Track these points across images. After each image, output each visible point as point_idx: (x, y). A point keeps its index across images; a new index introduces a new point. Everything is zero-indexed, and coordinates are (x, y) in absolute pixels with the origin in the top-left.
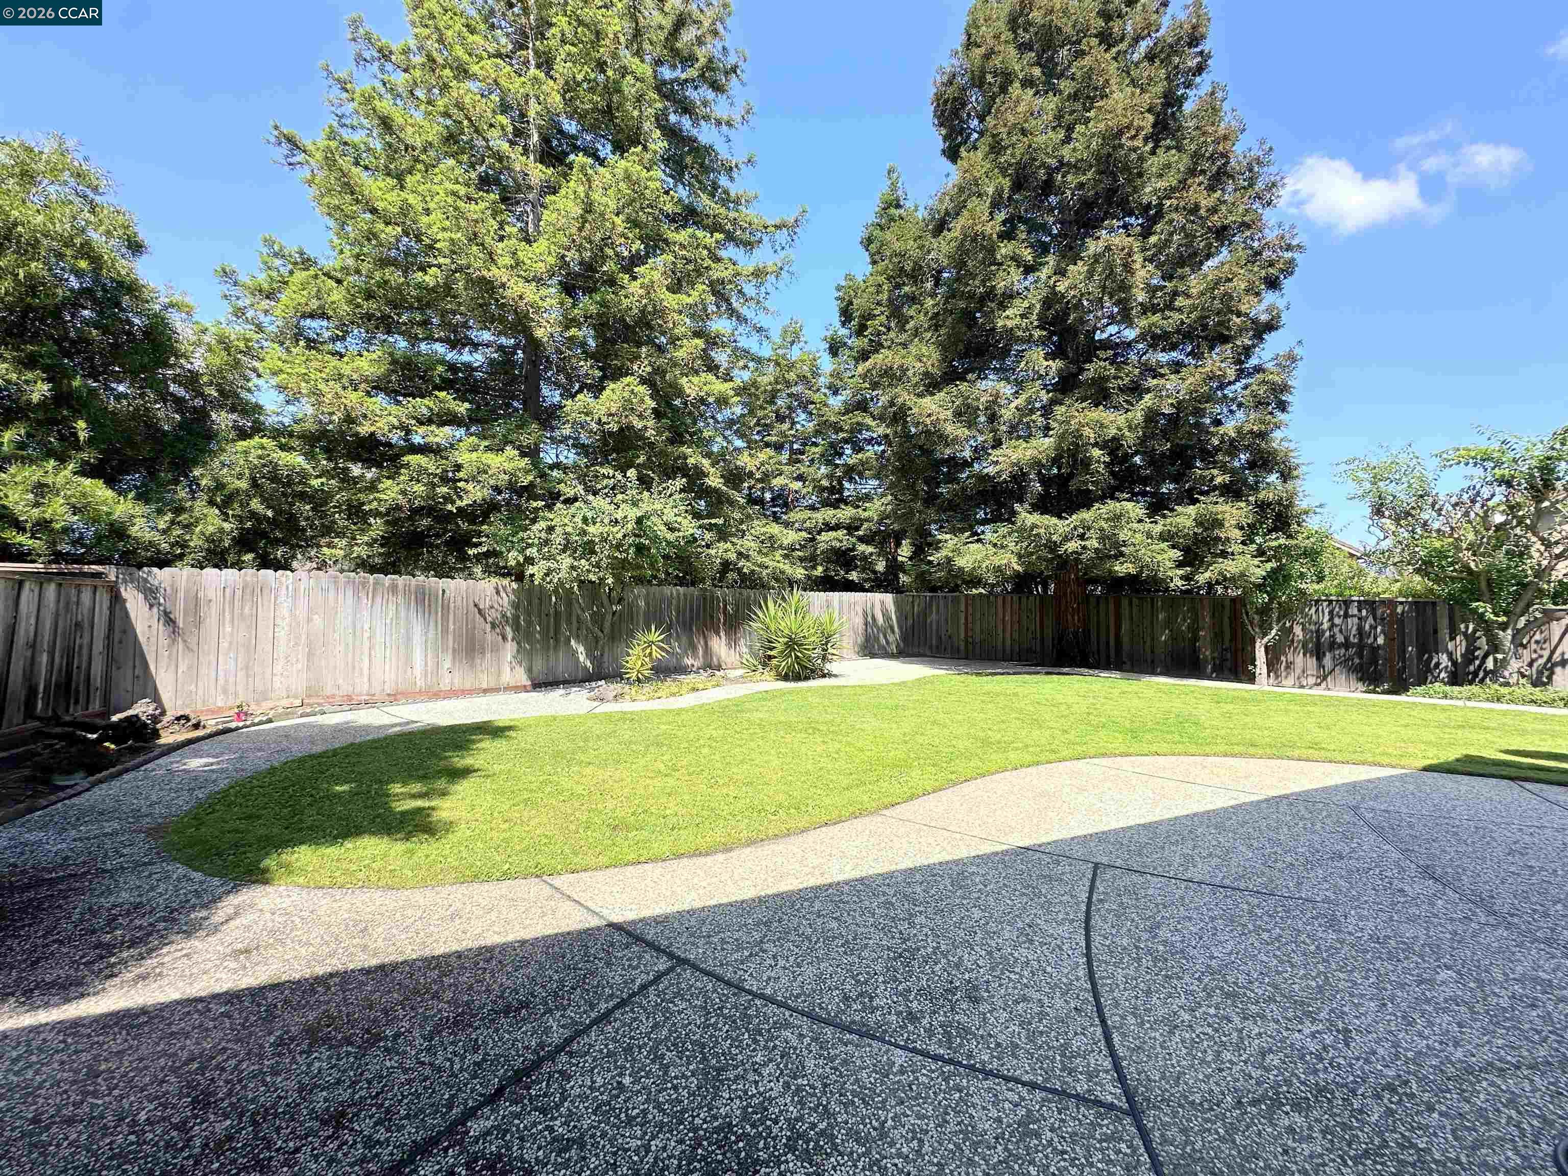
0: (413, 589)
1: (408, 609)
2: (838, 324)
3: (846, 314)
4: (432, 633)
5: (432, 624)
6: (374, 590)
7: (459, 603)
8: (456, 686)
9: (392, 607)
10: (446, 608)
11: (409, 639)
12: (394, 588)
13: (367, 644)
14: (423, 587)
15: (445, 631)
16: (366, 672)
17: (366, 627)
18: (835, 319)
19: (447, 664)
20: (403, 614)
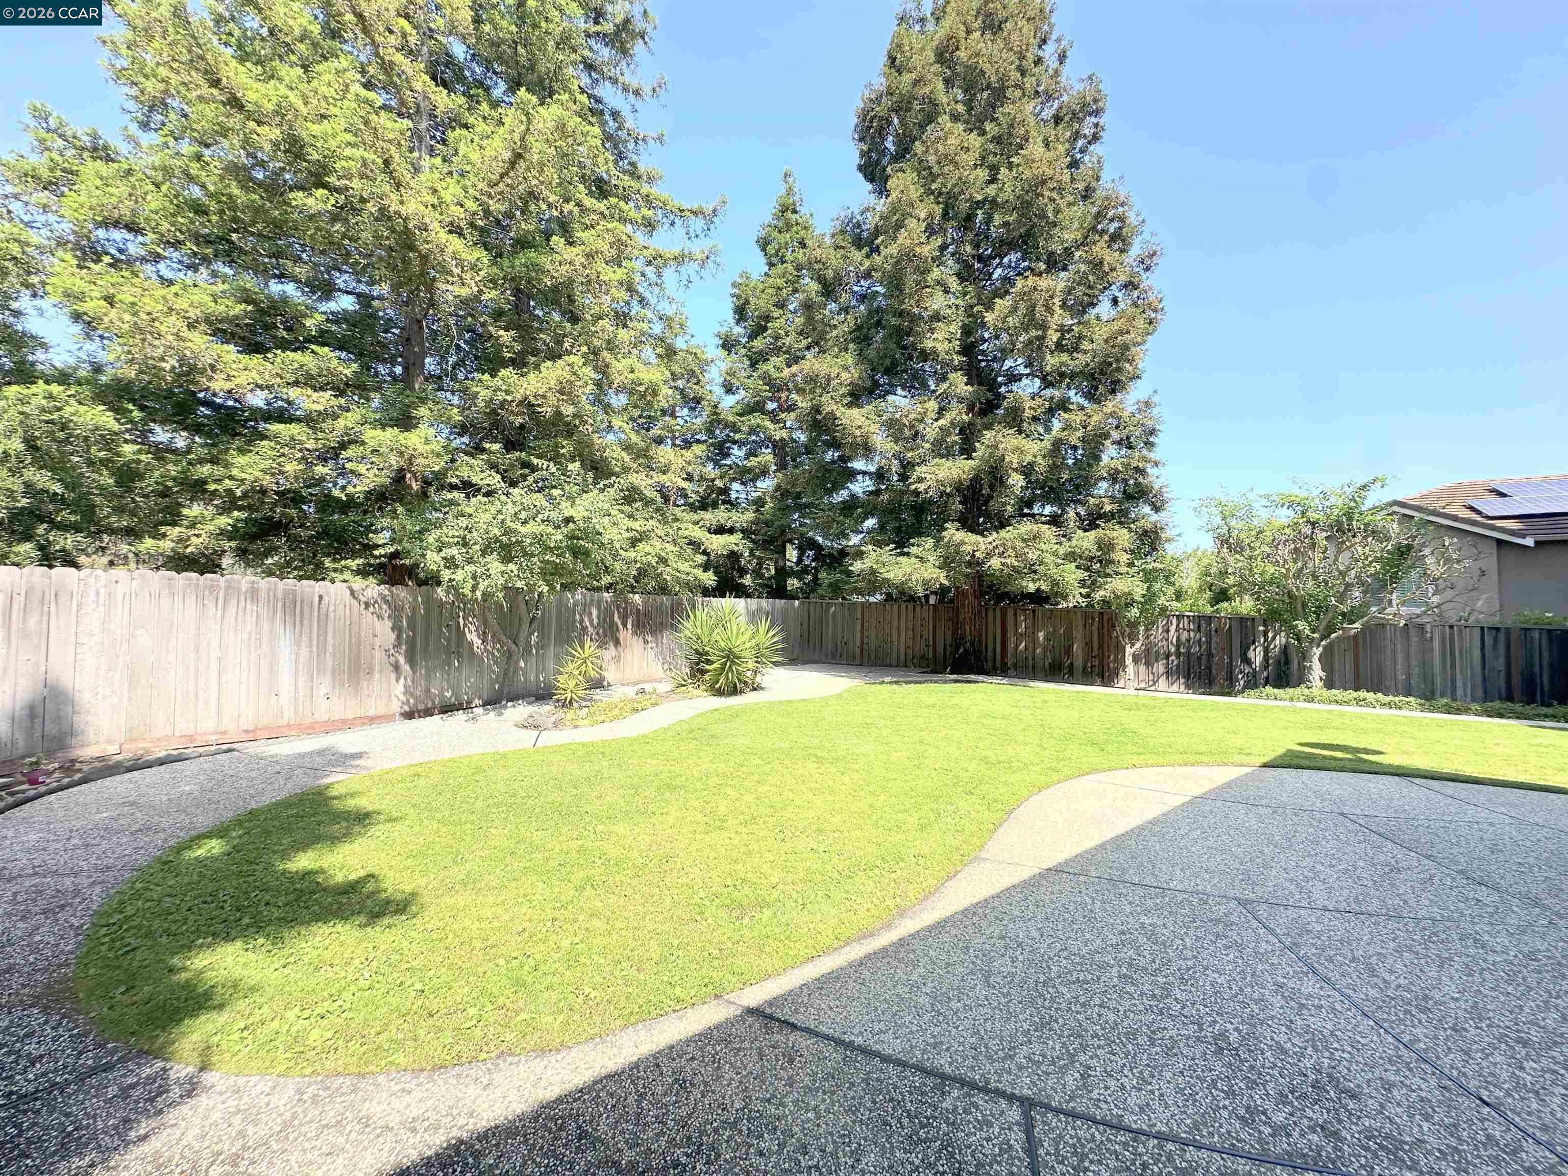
0: (280, 595)
1: (273, 620)
2: (732, 322)
3: (741, 313)
4: (304, 651)
5: (305, 638)
6: (226, 594)
7: (340, 612)
8: (336, 716)
9: (251, 619)
10: (324, 619)
11: (274, 657)
12: (253, 593)
13: (215, 666)
14: (294, 593)
15: (322, 644)
16: (214, 703)
17: (215, 643)
18: (729, 316)
19: (324, 690)
20: (266, 626)
